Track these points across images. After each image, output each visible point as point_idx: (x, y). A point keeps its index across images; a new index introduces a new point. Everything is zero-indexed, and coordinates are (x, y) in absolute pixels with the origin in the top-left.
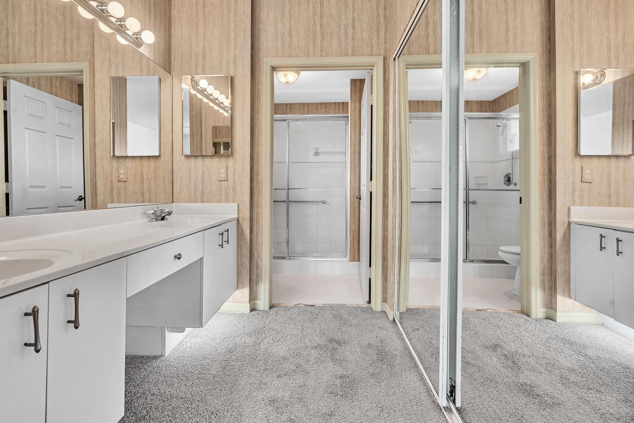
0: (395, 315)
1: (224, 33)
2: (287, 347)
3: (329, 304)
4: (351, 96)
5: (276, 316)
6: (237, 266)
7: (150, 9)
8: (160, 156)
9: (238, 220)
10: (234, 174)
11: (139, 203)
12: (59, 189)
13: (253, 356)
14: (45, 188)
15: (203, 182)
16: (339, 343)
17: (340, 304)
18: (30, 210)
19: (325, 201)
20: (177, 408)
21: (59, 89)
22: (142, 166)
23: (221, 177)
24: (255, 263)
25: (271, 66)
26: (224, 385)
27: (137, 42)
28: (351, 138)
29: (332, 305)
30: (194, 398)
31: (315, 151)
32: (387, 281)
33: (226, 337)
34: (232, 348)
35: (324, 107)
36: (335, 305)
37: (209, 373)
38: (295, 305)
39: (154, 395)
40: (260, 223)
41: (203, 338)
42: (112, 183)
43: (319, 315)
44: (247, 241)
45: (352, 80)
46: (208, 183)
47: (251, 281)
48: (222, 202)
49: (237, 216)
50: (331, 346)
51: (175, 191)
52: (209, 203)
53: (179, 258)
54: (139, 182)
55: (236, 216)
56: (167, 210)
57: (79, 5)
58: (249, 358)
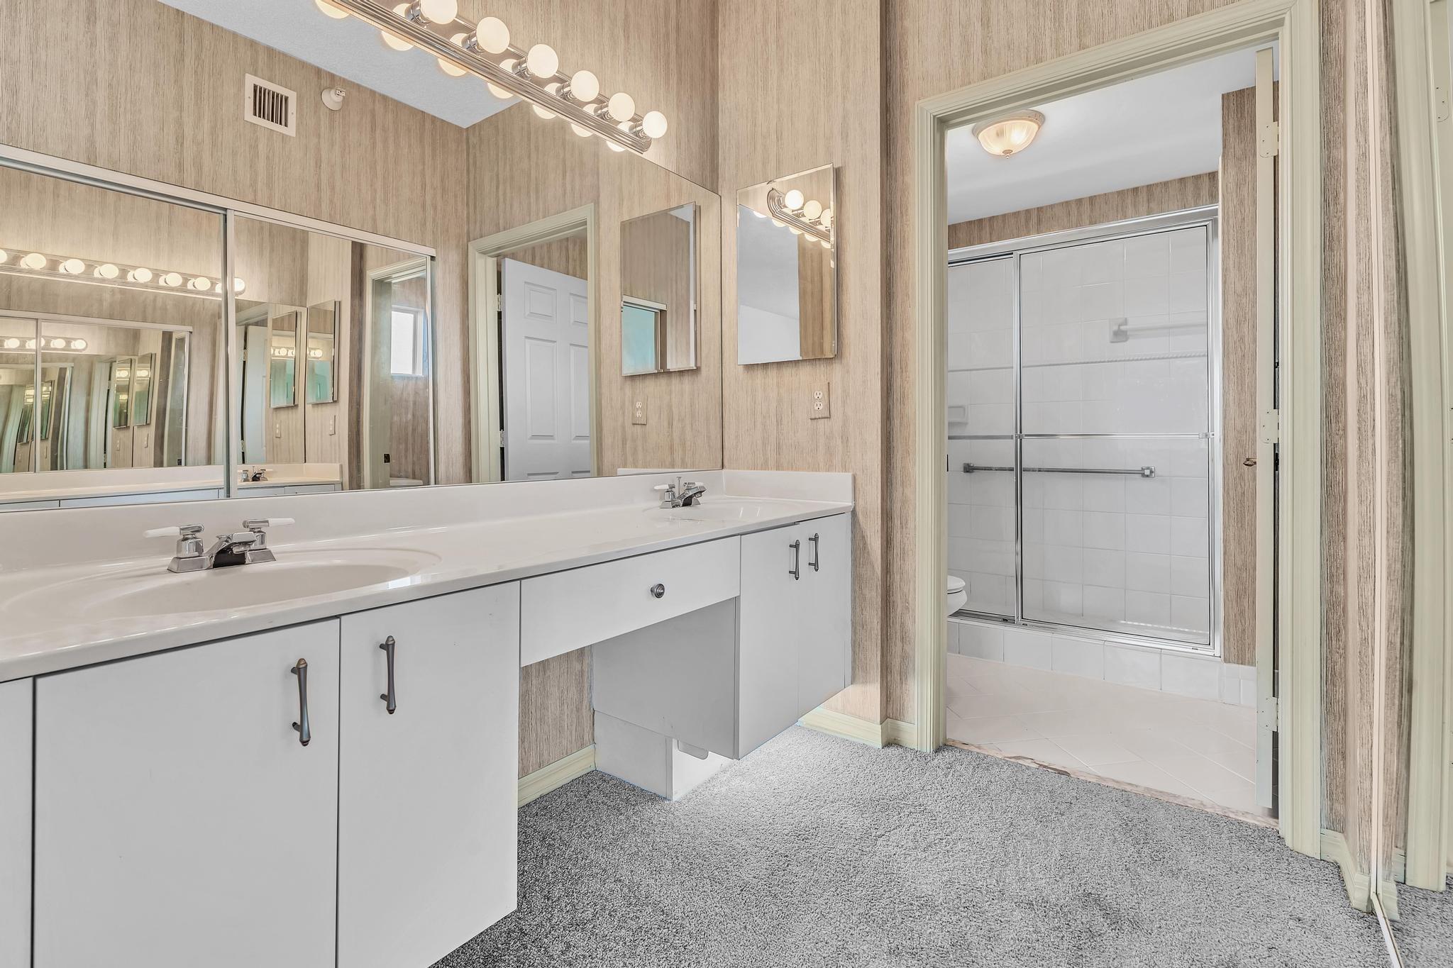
0: (1373, 889)
1: (820, 70)
2: (946, 873)
3: (1117, 782)
4: (1224, 147)
5: (946, 775)
6: (852, 626)
7: (669, 68)
8: (696, 371)
9: (854, 513)
10: (844, 403)
11: (666, 467)
12: (575, 441)
13: (847, 867)
14: (554, 439)
15: (779, 422)
16: (1114, 919)
17: (1157, 791)
18: (532, 475)
19: (1151, 472)
20: (645, 931)
21: (578, 263)
22: (671, 392)
23: (814, 410)
24: (898, 627)
25: (934, 116)
26: (756, 918)
27: (640, 142)
28: (1224, 276)
29: (1128, 788)
30: (686, 922)
31: (1115, 328)
32: (1344, 758)
33: (805, 794)
34: (807, 829)
35: (1145, 199)
36: (1139, 791)
37: (738, 874)
38: (1010, 758)
39: (620, 881)
40: (911, 525)
41: (758, 782)
42: (623, 427)
43: (1076, 809)
44: (876, 566)
45: (1225, 97)
46: (790, 424)
47: (886, 669)
48: (818, 470)
49: (851, 504)
50: (1083, 917)
51: (726, 444)
52: (792, 470)
53: (659, 595)
54: (666, 424)
55: (849, 503)
56: (698, 484)
57: (534, 103)
58: (838, 870)
